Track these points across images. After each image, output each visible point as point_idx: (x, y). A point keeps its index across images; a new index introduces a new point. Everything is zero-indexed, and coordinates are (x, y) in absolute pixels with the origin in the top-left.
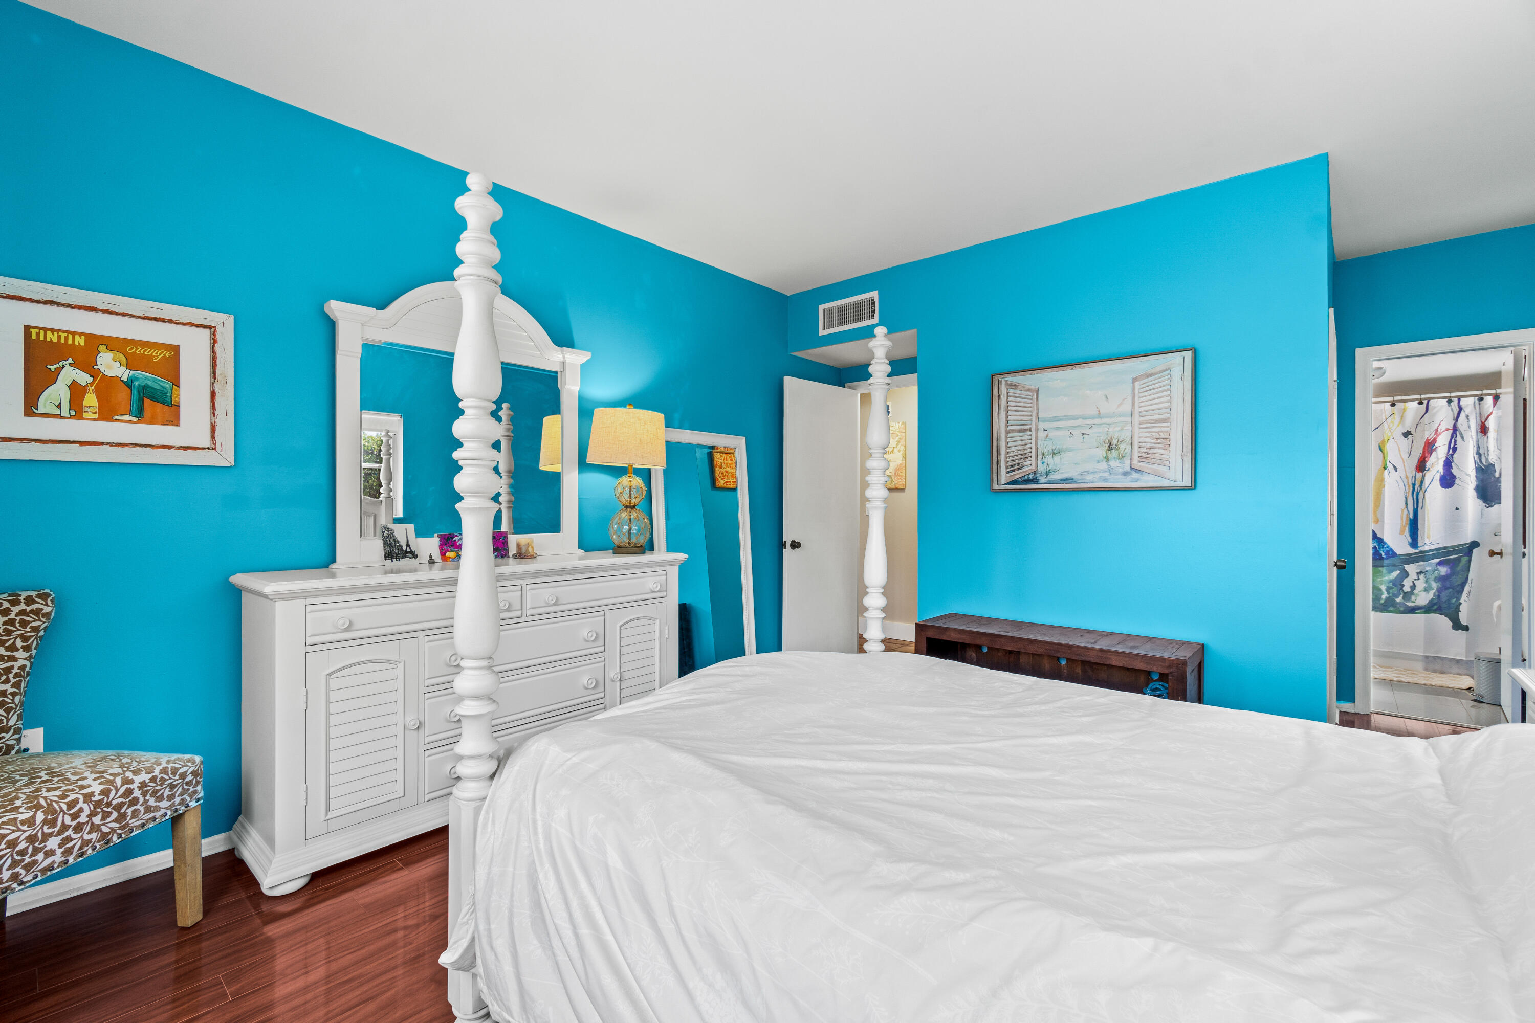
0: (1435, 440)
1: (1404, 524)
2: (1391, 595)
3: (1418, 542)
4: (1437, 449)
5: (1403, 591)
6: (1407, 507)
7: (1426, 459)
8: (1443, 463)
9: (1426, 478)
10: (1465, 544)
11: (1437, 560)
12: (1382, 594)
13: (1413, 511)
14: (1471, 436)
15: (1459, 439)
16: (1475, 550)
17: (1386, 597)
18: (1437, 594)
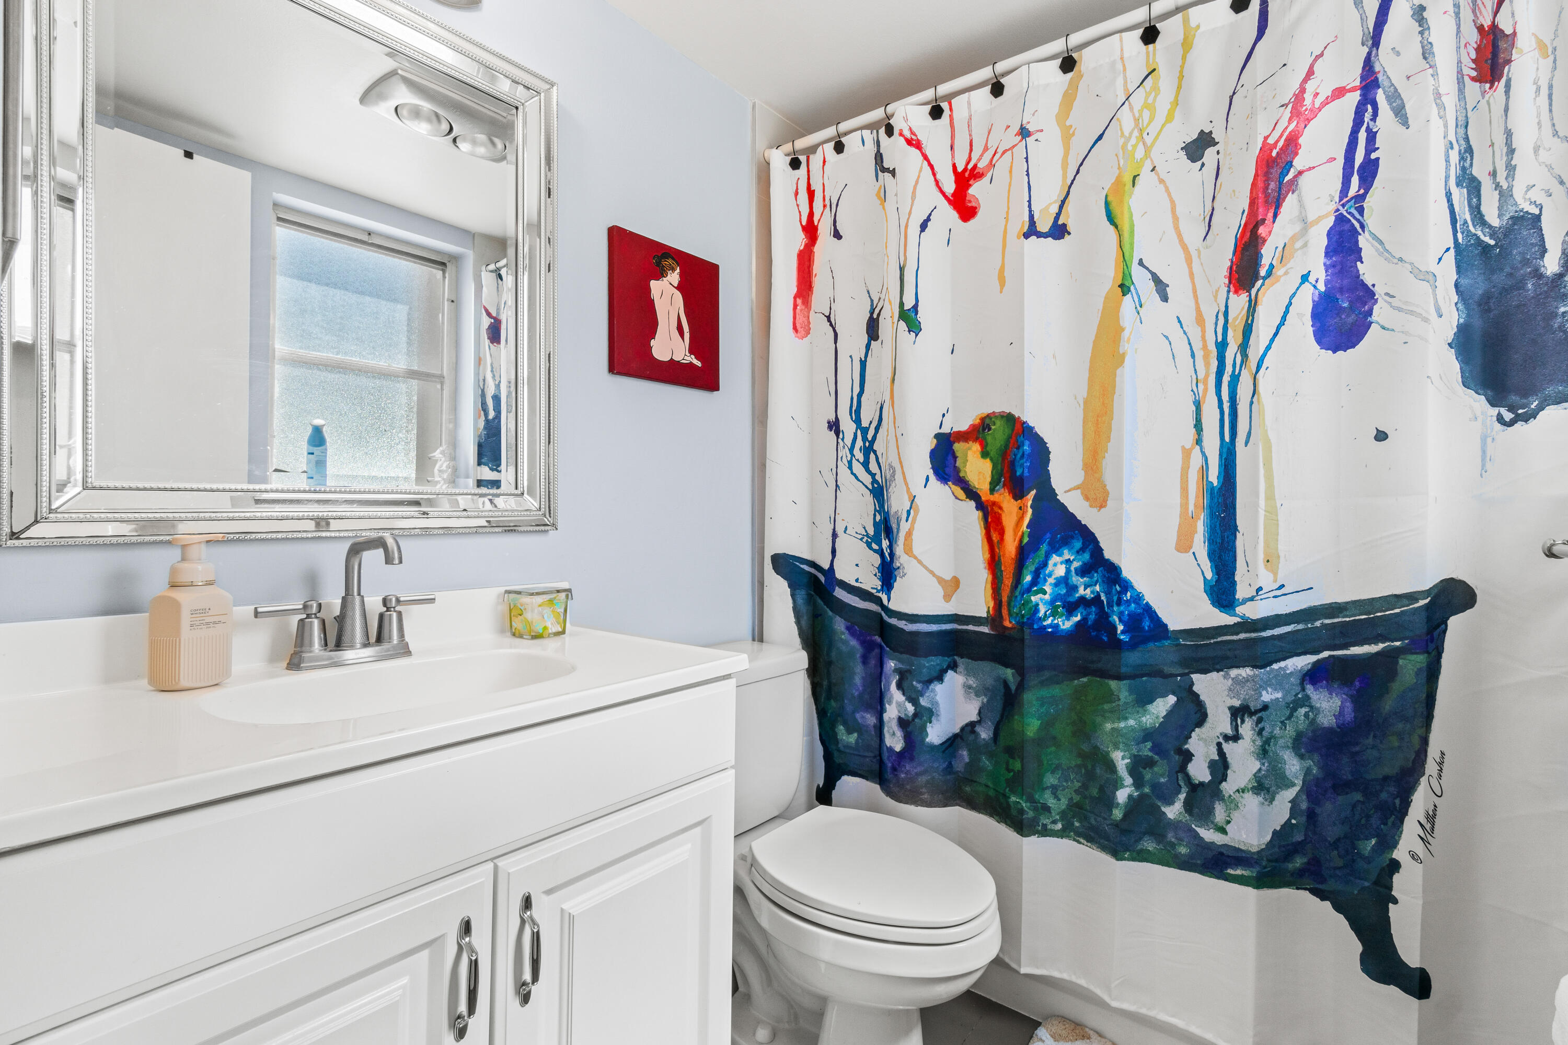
0: (1292, 143)
1: (1191, 507)
2: (1147, 790)
3: (1234, 583)
4: (1302, 180)
5: (1188, 778)
6: (1199, 441)
7: (1262, 231)
8: (1325, 242)
9: (1260, 309)
10: (1412, 597)
11: (1302, 662)
12: (1117, 784)
13: (1221, 455)
14: (1438, 96)
15: (1386, 119)
16: (1454, 622)
17: (1130, 797)
18: (1304, 806)
